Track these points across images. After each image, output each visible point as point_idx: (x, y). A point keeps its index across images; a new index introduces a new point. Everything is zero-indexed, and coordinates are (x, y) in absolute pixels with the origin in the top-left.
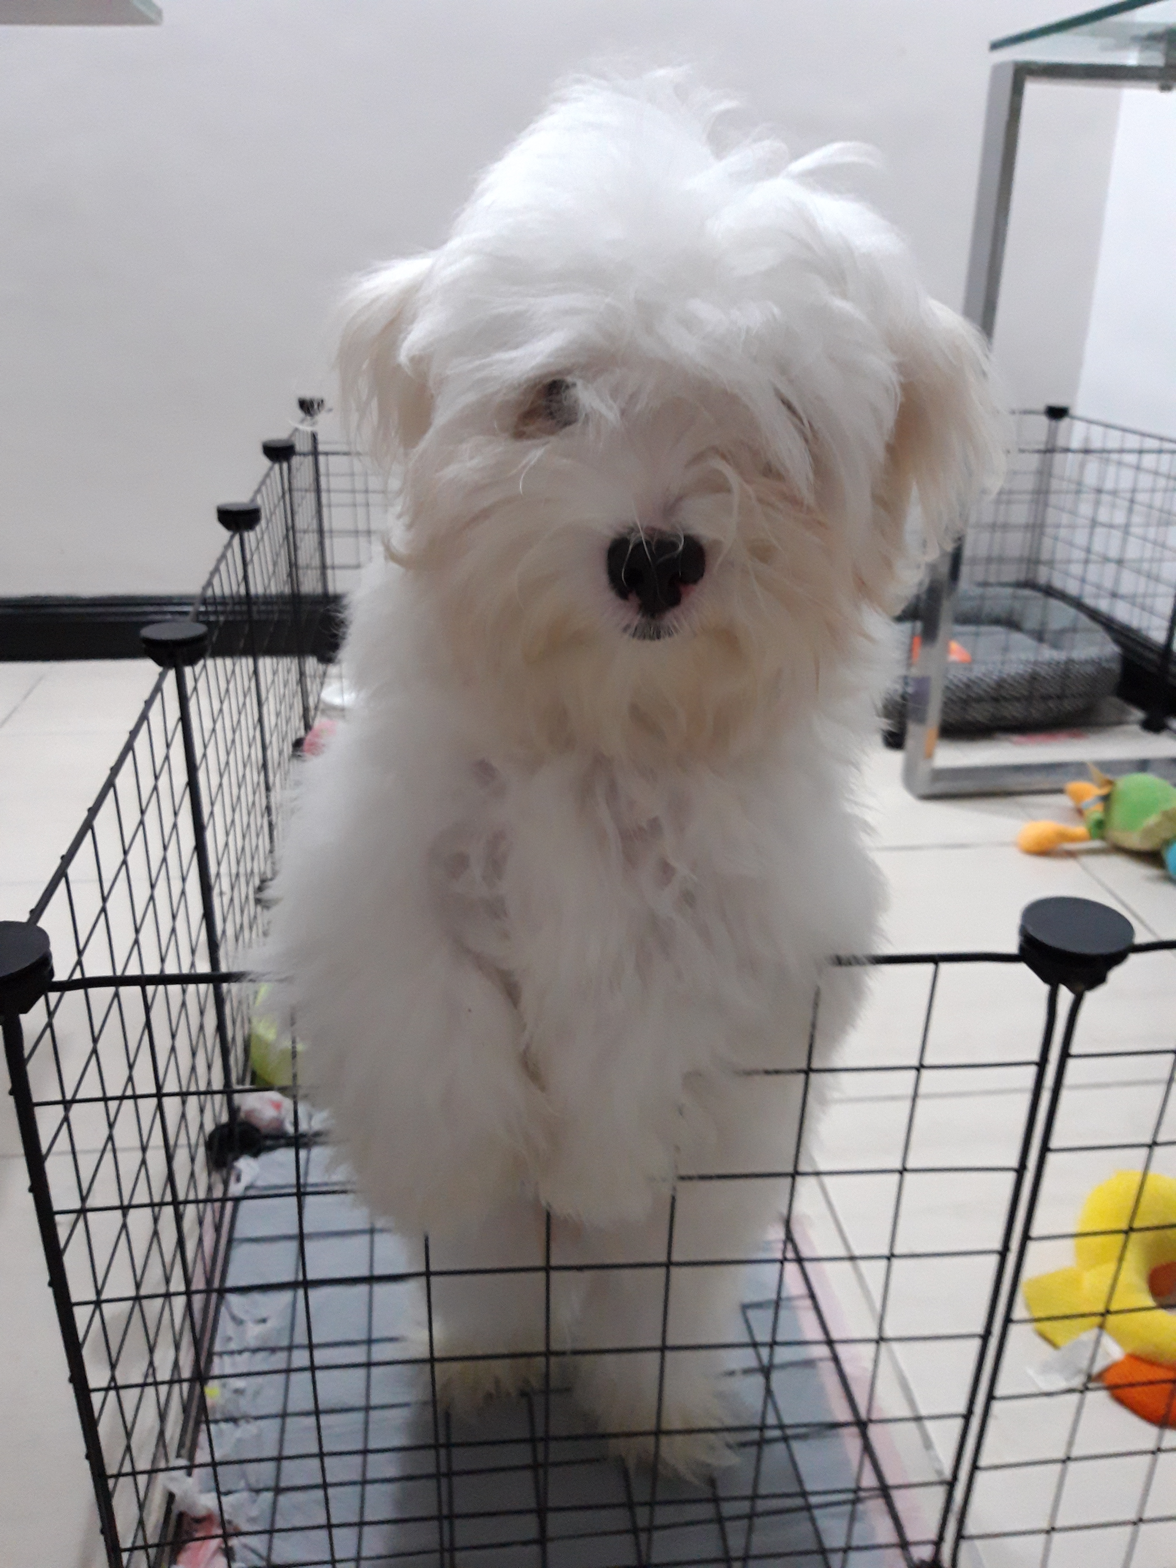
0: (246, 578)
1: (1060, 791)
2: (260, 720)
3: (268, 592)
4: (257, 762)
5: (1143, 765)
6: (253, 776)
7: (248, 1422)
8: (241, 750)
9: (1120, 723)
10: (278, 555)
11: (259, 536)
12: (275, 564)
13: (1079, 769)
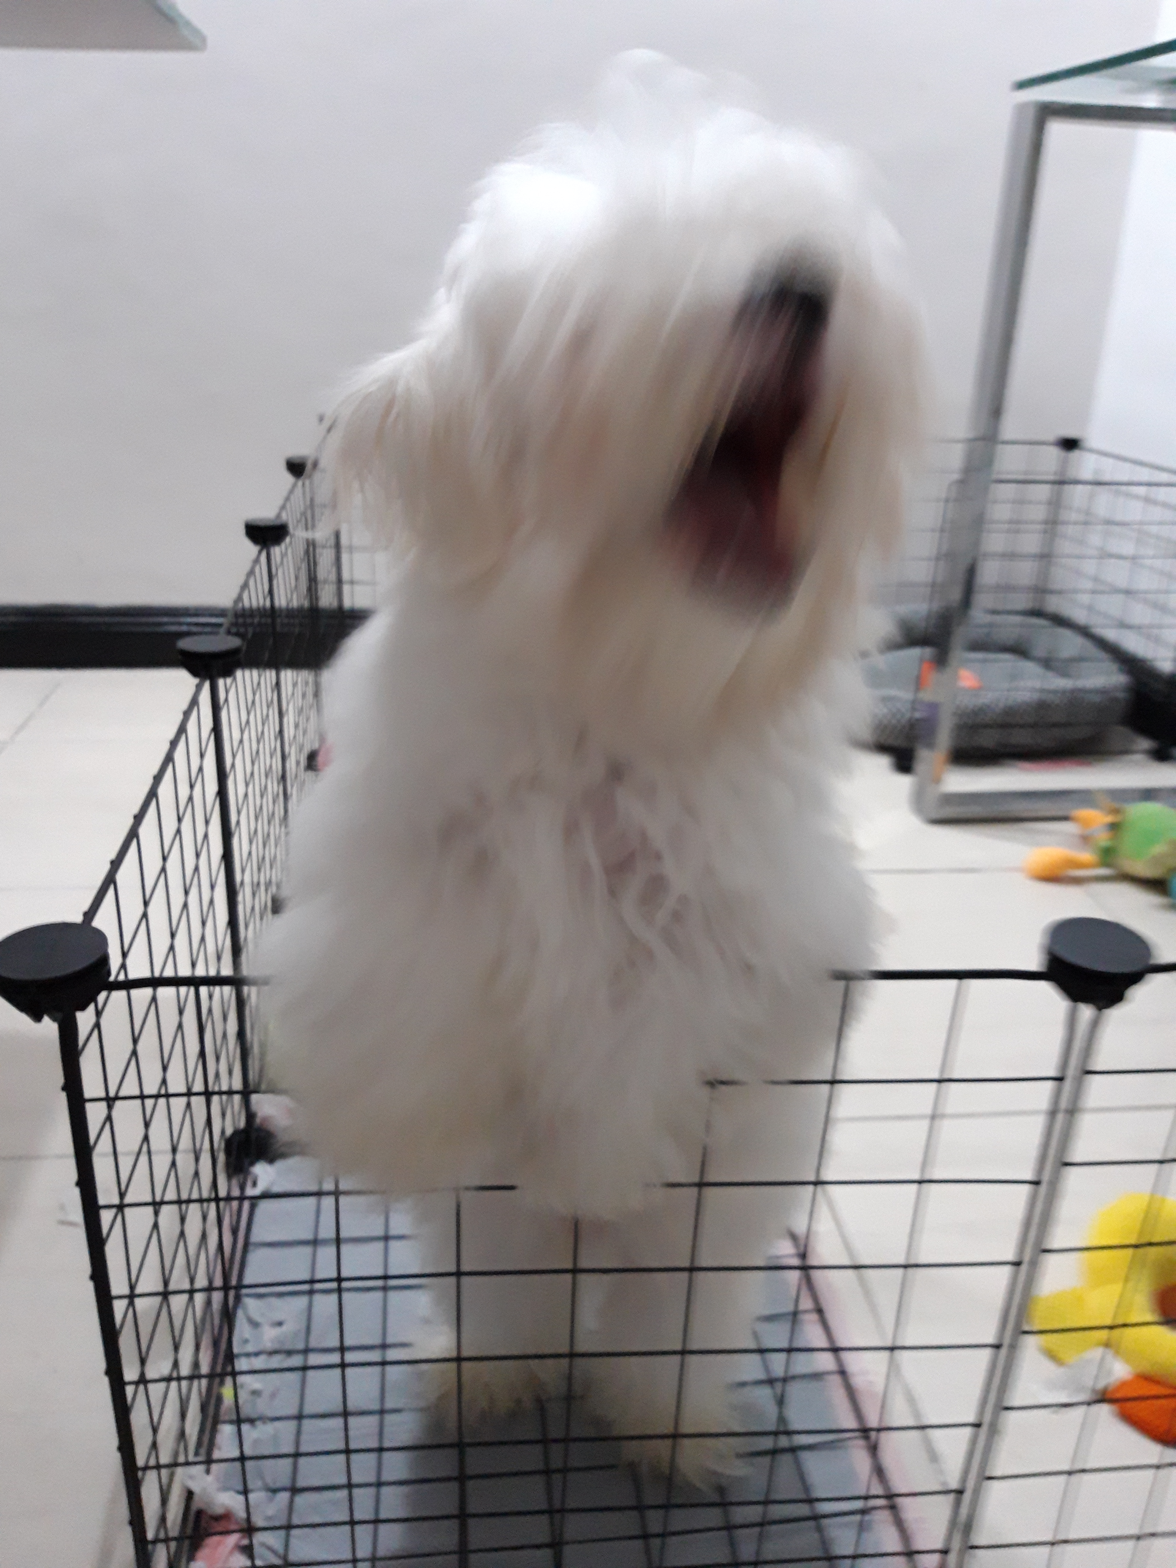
0: (271, 592)
1: (1065, 818)
2: (281, 731)
3: (290, 606)
4: (277, 772)
5: (1149, 794)
6: (273, 787)
7: (264, 1423)
8: (265, 760)
9: (1126, 752)
10: (299, 569)
11: (284, 551)
12: (297, 578)
13: (1084, 797)
